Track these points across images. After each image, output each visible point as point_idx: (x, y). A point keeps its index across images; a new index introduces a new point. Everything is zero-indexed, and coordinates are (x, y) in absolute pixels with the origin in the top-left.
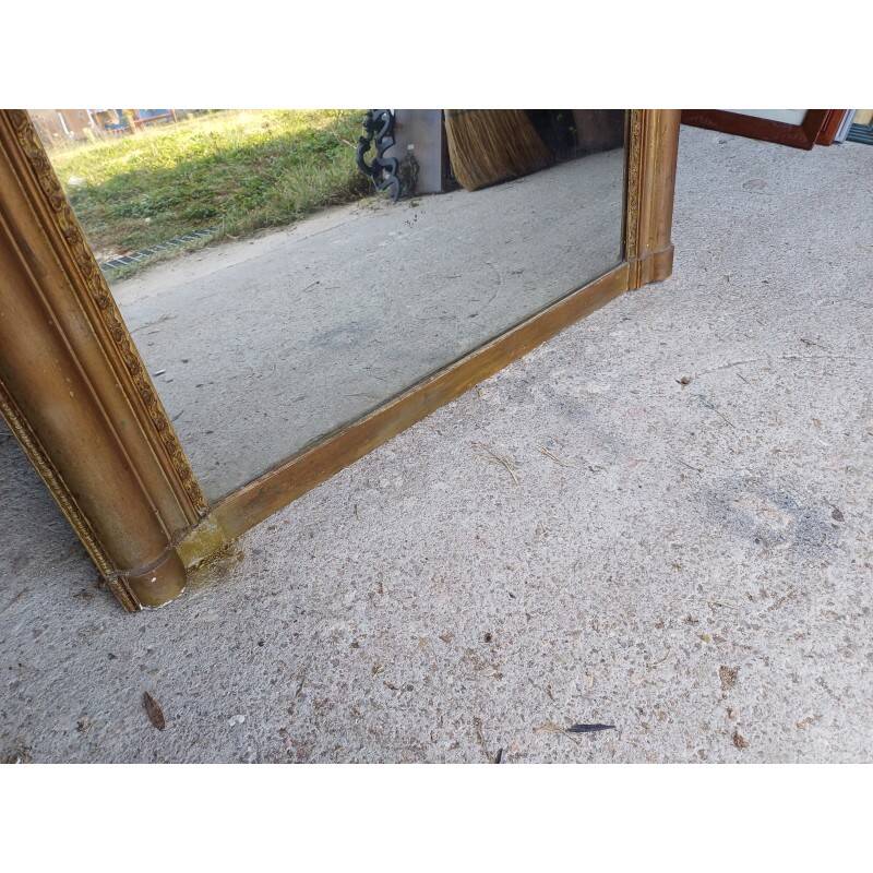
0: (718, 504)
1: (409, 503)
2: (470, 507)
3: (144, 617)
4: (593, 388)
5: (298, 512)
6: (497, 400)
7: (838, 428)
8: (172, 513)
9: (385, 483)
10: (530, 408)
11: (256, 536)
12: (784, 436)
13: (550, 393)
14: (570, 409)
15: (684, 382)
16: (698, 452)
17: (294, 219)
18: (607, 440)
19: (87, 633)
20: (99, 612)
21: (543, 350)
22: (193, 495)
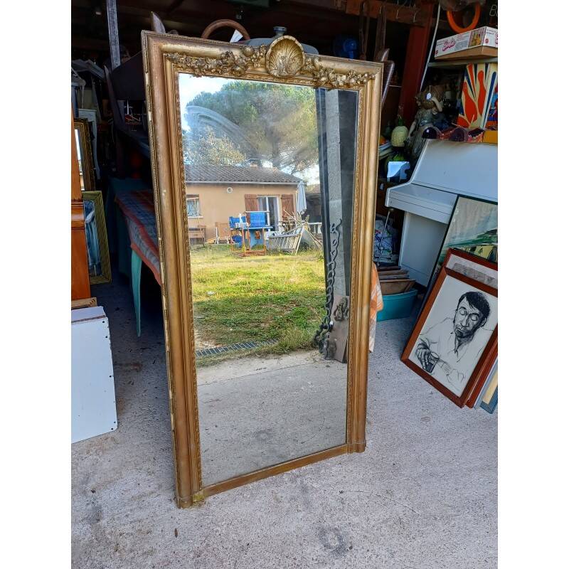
0: (322, 533)
1: (248, 503)
2: (262, 510)
3: (181, 510)
4: (315, 485)
5: (221, 496)
6: (286, 479)
7: (373, 523)
8: (195, 487)
9: (245, 495)
10: (294, 485)
11: (210, 499)
12: (355, 520)
13: (302, 482)
14: (304, 490)
15: (341, 492)
16: (329, 516)
17: (284, 353)
18: (307, 504)
19: (169, 510)
20: (173, 505)
21: (309, 467)
22: (200, 484)
